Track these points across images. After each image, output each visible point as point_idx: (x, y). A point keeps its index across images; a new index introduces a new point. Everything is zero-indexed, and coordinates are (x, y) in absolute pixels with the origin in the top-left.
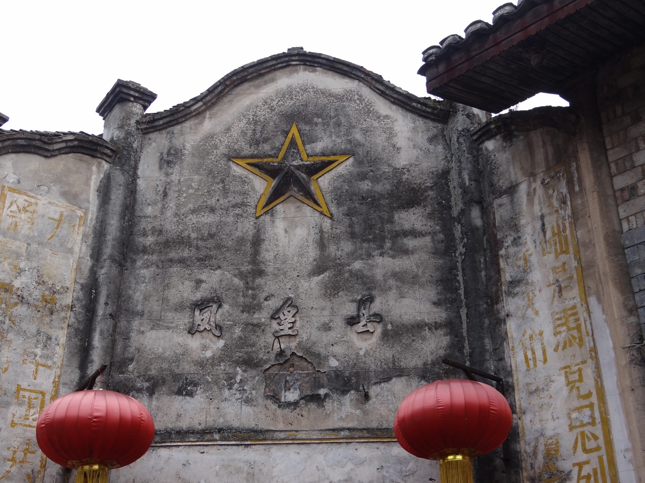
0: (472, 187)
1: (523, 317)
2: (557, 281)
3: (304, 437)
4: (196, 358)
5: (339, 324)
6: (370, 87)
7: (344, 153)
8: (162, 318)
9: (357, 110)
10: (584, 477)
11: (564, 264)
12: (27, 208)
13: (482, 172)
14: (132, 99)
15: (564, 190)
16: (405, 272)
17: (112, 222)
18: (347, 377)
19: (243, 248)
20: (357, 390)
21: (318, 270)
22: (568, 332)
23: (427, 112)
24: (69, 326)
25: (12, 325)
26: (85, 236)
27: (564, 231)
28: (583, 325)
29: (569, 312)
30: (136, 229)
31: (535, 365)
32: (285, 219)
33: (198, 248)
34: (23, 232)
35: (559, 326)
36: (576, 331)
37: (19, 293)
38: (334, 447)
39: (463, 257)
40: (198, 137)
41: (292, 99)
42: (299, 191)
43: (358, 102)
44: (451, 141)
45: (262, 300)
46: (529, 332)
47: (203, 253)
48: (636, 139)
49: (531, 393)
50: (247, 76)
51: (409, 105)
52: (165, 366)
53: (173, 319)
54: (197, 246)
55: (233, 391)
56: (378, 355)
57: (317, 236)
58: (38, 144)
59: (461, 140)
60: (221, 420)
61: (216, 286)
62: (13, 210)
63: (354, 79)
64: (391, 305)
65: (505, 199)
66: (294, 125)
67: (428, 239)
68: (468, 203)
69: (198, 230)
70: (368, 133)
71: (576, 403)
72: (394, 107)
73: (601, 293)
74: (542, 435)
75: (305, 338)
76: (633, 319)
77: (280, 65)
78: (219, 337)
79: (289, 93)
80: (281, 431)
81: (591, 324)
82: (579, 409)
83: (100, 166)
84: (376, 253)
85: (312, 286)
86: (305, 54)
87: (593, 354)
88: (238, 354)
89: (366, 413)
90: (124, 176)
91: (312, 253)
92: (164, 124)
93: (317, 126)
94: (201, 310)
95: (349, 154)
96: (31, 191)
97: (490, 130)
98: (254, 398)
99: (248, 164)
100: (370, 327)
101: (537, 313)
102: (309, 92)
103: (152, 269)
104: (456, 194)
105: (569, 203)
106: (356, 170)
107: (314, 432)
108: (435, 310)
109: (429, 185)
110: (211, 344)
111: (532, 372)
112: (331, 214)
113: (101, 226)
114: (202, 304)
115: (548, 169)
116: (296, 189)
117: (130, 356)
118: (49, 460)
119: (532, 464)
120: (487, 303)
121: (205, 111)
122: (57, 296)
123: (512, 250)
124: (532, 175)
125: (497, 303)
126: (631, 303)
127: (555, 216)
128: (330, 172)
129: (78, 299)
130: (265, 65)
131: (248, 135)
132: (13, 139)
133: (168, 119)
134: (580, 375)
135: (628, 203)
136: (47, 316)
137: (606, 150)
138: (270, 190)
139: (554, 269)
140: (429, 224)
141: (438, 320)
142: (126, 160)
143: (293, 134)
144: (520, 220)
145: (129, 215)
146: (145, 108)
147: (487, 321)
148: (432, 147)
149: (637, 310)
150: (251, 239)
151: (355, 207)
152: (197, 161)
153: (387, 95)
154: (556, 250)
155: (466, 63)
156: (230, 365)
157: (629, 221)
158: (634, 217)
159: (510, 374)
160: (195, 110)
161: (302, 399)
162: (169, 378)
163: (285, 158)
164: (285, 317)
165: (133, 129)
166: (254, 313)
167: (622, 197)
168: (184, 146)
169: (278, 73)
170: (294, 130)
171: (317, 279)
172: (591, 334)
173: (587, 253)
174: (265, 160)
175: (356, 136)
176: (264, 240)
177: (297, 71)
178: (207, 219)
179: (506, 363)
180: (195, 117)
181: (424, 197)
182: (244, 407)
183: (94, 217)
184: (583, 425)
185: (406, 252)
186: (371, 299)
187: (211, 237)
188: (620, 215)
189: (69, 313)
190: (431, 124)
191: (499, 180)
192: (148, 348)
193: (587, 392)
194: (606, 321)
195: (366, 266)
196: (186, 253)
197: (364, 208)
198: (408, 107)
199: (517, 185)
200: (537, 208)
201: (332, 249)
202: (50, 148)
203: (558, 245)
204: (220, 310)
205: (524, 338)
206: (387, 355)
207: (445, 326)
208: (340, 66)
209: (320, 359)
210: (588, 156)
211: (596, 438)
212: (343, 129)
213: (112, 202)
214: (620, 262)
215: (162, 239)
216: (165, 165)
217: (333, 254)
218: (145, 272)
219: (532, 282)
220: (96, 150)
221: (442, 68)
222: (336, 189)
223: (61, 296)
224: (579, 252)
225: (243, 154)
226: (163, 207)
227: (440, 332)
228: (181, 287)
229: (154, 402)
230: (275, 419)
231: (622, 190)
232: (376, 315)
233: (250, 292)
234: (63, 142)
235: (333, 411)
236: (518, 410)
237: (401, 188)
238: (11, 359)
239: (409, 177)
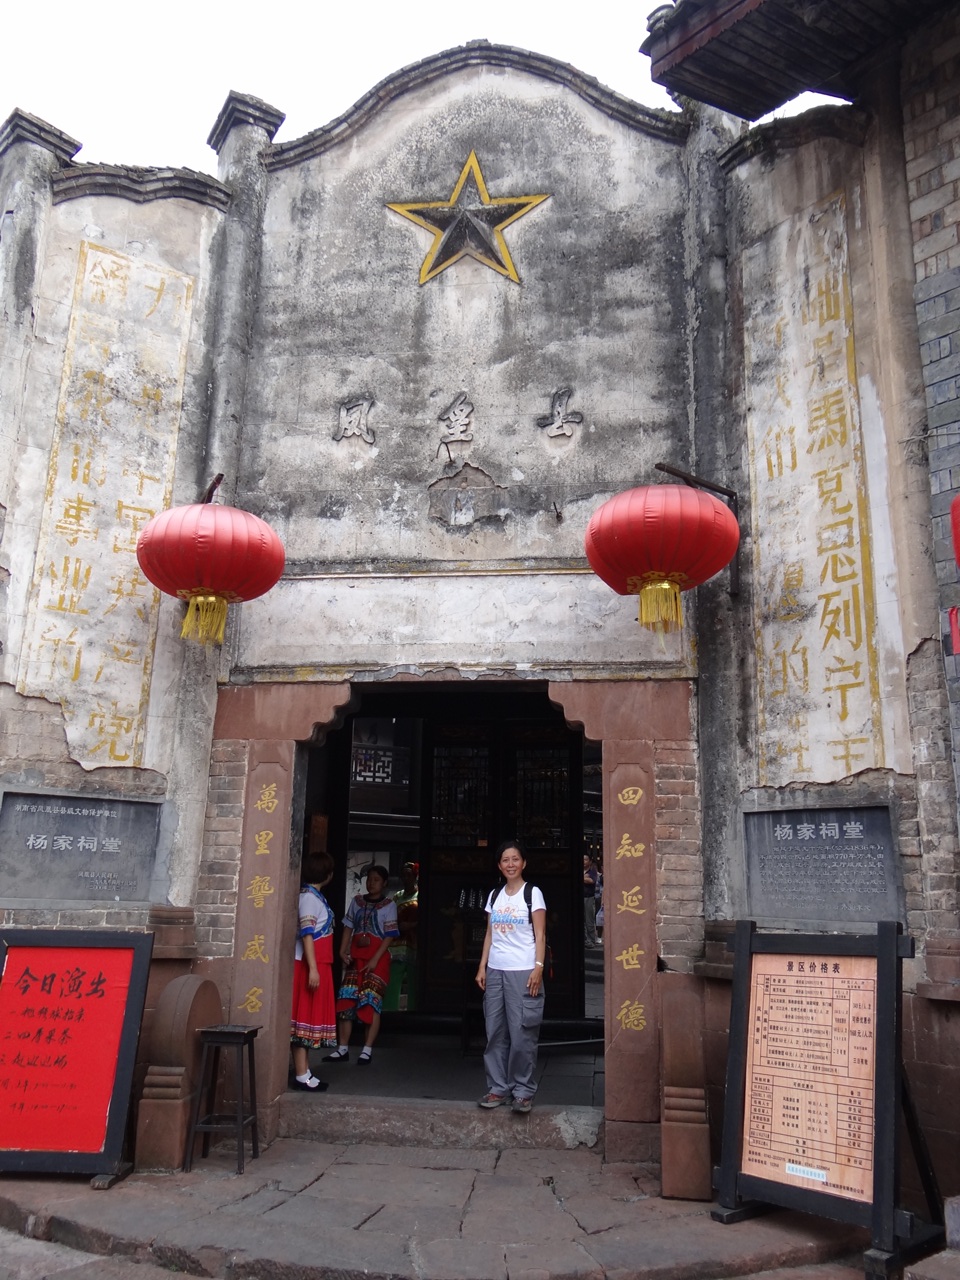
0: (714, 234)
1: (770, 410)
2: (820, 357)
3: (478, 568)
4: (343, 471)
5: (527, 426)
6: (579, 94)
7: (540, 192)
8: (299, 420)
9: (560, 128)
10: (831, 612)
11: (831, 334)
12: (116, 273)
13: (729, 212)
14: (251, 120)
15: (840, 228)
16: (617, 356)
17: (230, 294)
18: (535, 494)
19: (403, 327)
20: (547, 510)
21: (501, 355)
22: (827, 427)
23: (658, 129)
24: (180, 429)
25: (107, 426)
26: (195, 312)
27: (835, 287)
28: (849, 417)
29: (832, 400)
30: (263, 305)
31: (780, 473)
32: (458, 286)
33: (343, 329)
34: (112, 305)
35: (816, 419)
36: (838, 424)
37: (113, 385)
38: (516, 580)
39: (696, 333)
40: (342, 175)
41: (470, 115)
42: (477, 248)
43: (562, 116)
44: (689, 169)
45: (426, 396)
46: (776, 430)
47: (350, 335)
48: (950, 141)
49: (772, 510)
50: (408, 83)
51: (633, 119)
52: (304, 481)
53: (313, 421)
54: (342, 325)
55: (390, 512)
56: (576, 466)
57: (501, 310)
58: (125, 182)
59: (703, 167)
60: (375, 548)
61: (367, 378)
62: (97, 274)
63: (557, 82)
64: (595, 400)
65: (757, 249)
66: (473, 154)
67: (650, 310)
68: (707, 259)
69: (344, 304)
70: (574, 163)
71: (830, 519)
72: (612, 123)
73: (878, 371)
74: (782, 561)
75: (482, 445)
76: (917, 403)
77: (454, 66)
78: (371, 444)
79: (465, 108)
80: (449, 561)
81: (860, 413)
82: (833, 527)
83: (211, 217)
84: (580, 330)
85: (493, 375)
86: (489, 48)
87: (859, 454)
88: (396, 466)
89: (557, 538)
90: (244, 231)
91: (494, 332)
92: (296, 156)
93: (503, 154)
94: (348, 410)
95: (546, 194)
96: (119, 249)
97: (744, 150)
98: (416, 521)
99: (410, 211)
100: (567, 430)
101: (788, 403)
102: (494, 104)
103: (285, 357)
104: (691, 244)
105: (845, 247)
106: (555, 216)
107: (491, 563)
108: (654, 405)
109: (655, 234)
110: (362, 453)
111: (776, 482)
112: (520, 279)
113: (216, 300)
114: (349, 402)
115: (821, 199)
116: (473, 245)
117: (260, 469)
118: (164, 594)
119: (766, 599)
120: (723, 394)
121: (351, 136)
122: (162, 391)
123: (762, 320)
124: (798, 210)
125: (736, 394)
126: (918, 382)
127: (824, 267)
128: (520, 220)
129: (190, 395)
130: (433, 66)
131: (410, 170)
132: (90, 175)
133: (301, 150)
134: (839, 483)
135: (928, 238)
136: (150, 415)
137: (905, 163)
138: (439, 247)
139: (816, 342)
140: (652, 289)
141: (657, 420)
142: (246, 209)
143: (471, 167)
144: (775, 277)
145: (253, 286)
146: (271, 135)
147: (721, 419)
148: (661, 181)
149: (924, 391)
150: (413, 315)
151: (553, 268)
152: (340, 208)
153: (603, 104)
154: (821, 315)
155: (709, 29)
156: (385, 480)
157: (926, 265)
158: (934, 258)
159: (747, 486)
160: (338, 135)
161: (476, 521)
162: (310, 497)
163: (459, 200)
164: (457, 418)
165: (254, 164)
166: (417, 412)
167: (921, 230)
168: (323, 188)
169: (452, 78)
170: (472, 162)
171: (498, 367)
172: (858, 427)
173: (864, 316)
174: (432, 205)
175: (557, 167)
176: (430, 316)
177: (477, 74)
178: (355, 288)
179: (742, 472)
180: (338, 146)
181: (647, 252)
182: (403, 532)
183: (207, 287)
184: (836, 547)
185: (618, 328)
186: (569, 393)
187: (361, 313)
188: (915, 256)
189: (180, 413)
190: (662, 146)
191: (751, 223)
192: (282, 459)
193: (845, 504)
194: (880, 409)
195: (564, 349)
196: (328, 336)
197: (565, 269)
198: (631, 122)
199: (776, 227)
200: (800, 259)
201: (520, 327)
202: (141, 188)
203: (825, 308)
204: (373, 410)
205: (769, 439)
206: (588, 466)
207: (666, 426)
208: (537, 64)
209: (501, 471)
210: (879, 174)
211: (851, 562)
212: (539, 158)
213: (229, 266)
214: (907, 325)
215: (296, 317)
216: (299, 216)
217: (521, 333)
218: (275, 361)
219: (786, 362)
220: (205, 194)
221: (674, 40)
222: (527, 243)
223: (168, 391)
224: (853, 316)
225: (402, 197)
226: (298, 273)
227: (659, 435)
228: (322, 381)
229: (292, 526)
230: (442, 546)
231: (922, 220)
232: (575, 413)
233: (412, 385)
234: (158, 180)
235: (516, 536)
236: (753, 531)
237: (616, 240)
238: (108, 469)
239: (629, 224)
